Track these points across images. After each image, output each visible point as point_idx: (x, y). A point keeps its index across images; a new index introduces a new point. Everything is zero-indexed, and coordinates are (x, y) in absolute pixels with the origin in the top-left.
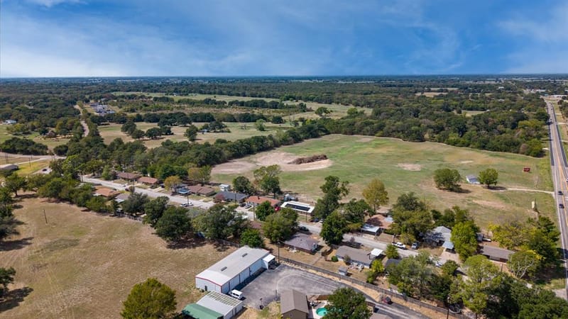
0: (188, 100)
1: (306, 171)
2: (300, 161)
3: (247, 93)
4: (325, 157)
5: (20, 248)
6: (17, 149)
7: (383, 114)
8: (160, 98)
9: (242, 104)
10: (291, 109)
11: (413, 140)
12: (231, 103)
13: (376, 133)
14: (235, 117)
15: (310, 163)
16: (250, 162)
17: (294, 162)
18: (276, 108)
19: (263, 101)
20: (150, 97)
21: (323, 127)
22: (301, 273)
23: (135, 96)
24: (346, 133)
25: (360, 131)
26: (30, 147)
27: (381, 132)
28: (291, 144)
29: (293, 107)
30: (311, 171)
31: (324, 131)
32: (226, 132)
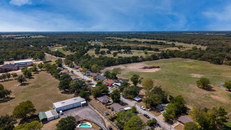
0: (128, 41)
1: (144, 72)
2: (145, 68)
3: (155, 38)
4: (159, 67)
5: (26, 85)
6: (57, 55)
7: (210, 49)
8: (119, 40)
9: (148, 43)
10: (168, 46)
11: (215, 63)
12: (144, 42)
13: (197, 58)
14: (139, 48)
15: (150, 69)
16: (125, 66)
17: (142, 68)
18: (162, 45)
19: (157, 41)
20: (116, 39)
21: (172, 54)
22: (91, 110)
23: (111, 39)
24: (183, 58)
25: (190, 57)
26: (61, 55)
27: (200, 58)
28: (152, 60)
29: (169, 44)
30: (145, 72)
31: (172, 56)
32: (131, 54)
